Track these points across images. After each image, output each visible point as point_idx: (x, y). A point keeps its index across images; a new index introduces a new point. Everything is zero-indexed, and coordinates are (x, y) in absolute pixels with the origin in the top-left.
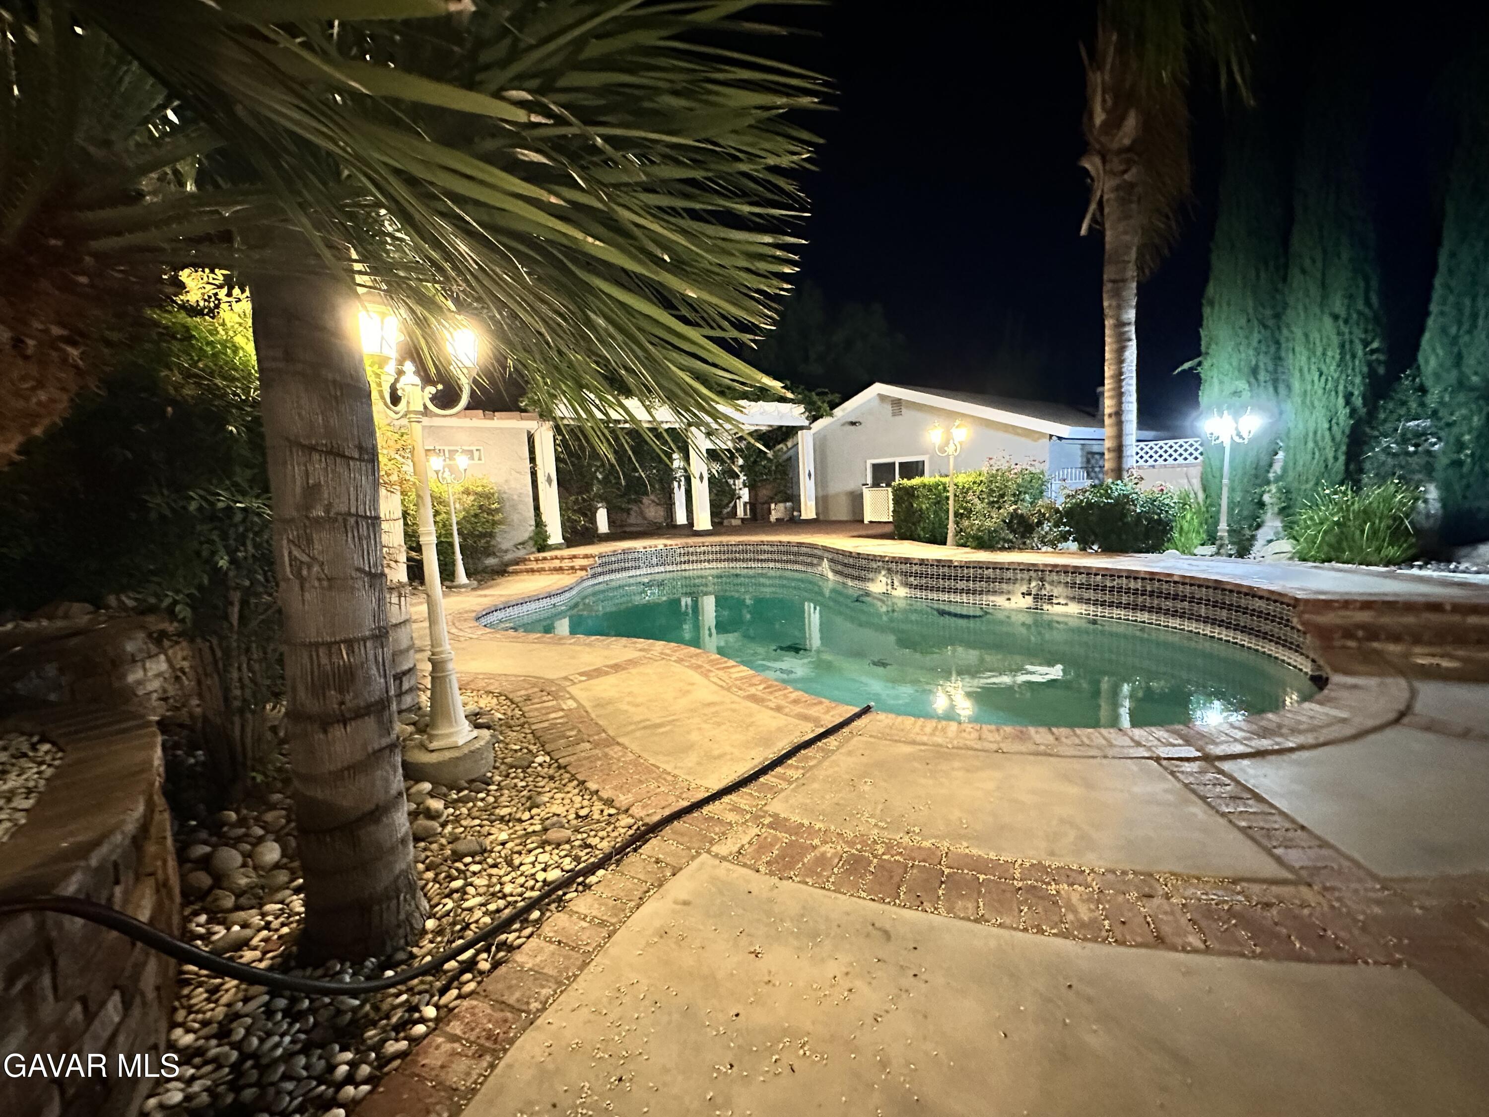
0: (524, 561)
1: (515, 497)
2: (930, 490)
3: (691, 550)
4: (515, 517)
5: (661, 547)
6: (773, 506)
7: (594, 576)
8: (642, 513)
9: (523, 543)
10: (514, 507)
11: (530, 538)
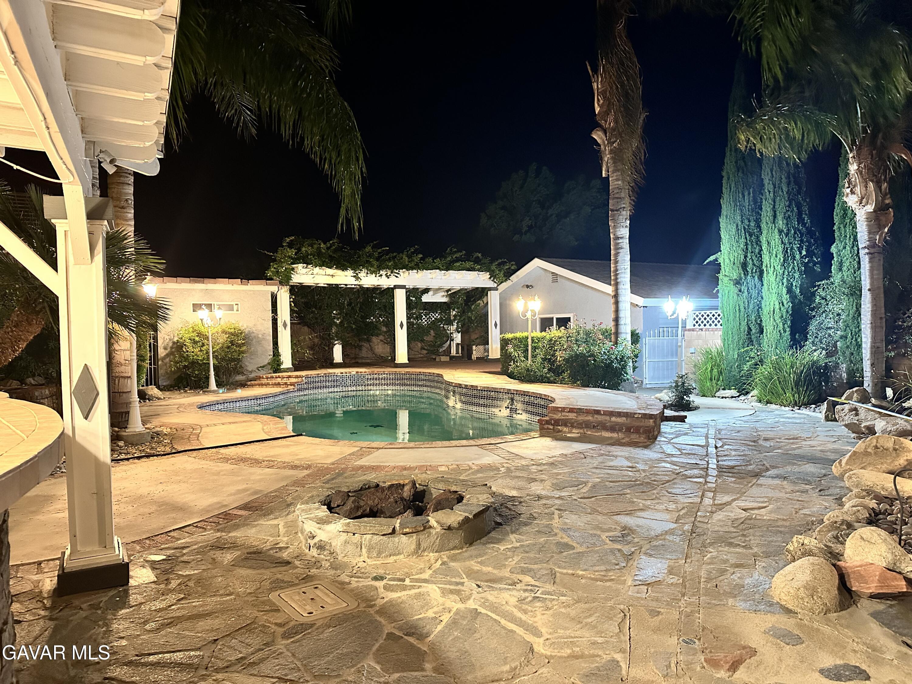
0: (260, 378)
1: (260, 336)
2: (521, 342)
3: (375, 376)
4: (260, 350)
5: (354, 373)
6: (474, 347)
7: (299, 390)
8: (372, 349)
9: (263, 367)
10: (259, 342)
11: (269, 363)
